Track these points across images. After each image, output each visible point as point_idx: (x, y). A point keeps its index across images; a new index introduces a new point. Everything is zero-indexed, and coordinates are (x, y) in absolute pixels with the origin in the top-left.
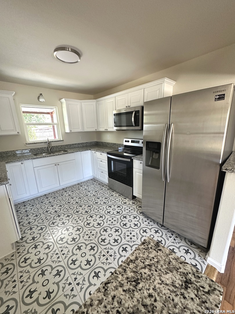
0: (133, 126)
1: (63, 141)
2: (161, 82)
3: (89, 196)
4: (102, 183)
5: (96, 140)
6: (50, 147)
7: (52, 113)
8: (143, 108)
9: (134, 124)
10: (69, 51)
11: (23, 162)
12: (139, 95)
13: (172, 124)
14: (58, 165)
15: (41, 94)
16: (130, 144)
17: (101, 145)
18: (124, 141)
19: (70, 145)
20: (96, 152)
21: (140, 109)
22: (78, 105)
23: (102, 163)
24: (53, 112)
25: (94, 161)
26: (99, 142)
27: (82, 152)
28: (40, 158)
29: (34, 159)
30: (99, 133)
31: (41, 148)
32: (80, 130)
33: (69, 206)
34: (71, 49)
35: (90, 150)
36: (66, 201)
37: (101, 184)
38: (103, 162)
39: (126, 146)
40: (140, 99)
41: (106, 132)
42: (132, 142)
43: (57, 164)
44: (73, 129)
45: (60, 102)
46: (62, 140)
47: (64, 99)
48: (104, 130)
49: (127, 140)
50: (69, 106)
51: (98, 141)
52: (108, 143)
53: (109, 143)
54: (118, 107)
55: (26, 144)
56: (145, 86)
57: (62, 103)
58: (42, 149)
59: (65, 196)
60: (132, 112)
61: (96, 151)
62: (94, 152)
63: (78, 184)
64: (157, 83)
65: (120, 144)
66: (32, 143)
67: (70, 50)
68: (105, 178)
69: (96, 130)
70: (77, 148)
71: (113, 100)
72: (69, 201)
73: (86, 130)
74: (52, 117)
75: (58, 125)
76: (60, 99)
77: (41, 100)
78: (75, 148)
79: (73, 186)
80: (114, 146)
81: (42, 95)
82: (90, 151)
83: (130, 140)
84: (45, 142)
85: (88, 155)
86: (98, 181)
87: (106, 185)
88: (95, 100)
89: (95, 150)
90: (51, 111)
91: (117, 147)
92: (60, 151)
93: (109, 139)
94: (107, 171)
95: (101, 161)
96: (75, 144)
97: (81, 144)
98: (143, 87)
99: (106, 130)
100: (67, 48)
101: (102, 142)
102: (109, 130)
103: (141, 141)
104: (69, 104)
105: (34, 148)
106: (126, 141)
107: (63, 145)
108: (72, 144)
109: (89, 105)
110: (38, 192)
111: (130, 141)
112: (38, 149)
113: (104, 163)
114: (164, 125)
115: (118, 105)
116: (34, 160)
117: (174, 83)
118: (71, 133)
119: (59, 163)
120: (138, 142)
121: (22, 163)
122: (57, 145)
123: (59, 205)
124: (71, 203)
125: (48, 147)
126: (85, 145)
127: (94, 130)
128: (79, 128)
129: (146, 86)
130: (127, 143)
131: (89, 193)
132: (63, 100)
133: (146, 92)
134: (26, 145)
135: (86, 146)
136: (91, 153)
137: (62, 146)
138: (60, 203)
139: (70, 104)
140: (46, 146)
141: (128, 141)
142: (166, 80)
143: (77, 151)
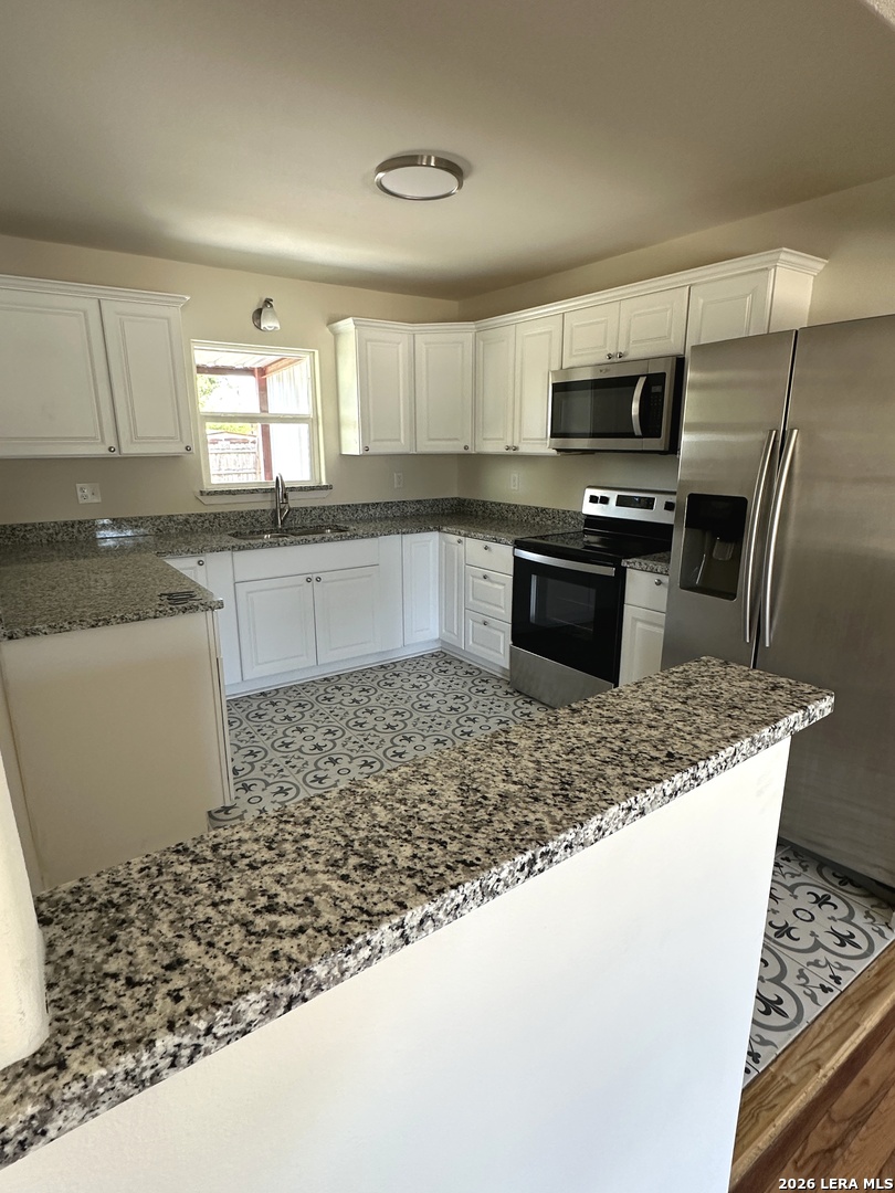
0: (631, 435)
1: (329, 491)
2: (766, 262)
3: (367, 726)
4: (478, 669)
5: (454, 493)
6: (282, 510)
7: (263, 371)
8: (680, 363)
9: (637, 429)
10: (428, 165)
11: (202, 558)
12: (667, 310)
13: (796, 431)
14: (318, 579)
15: (268, 302)
16: (611, 511)
17: (480, 513)
18: (587, 498)
19: (355, 507)
20: (462, 538)
21: (668, 370)
22: (400, 346)
23: (489, 584)
24: (270, 369)
25: (452, 575)
26: (471, 503)
27: (408, 538)
28: (258, 548)
29: (239, 549)
30: (473, 463)
31: (249, 513)
32: (402, 446)
33: (286, 757)
34: (437, 160)
35: (439, 530)
36: (275, 738)
37: (478, 675)
38: (491, 581)
39: (592, 521)
40: (670, 329)
41: (513, 458)
42: (621, 502)
43: (315, 576)
44: (375, 441)
45: (332, 331)
46: (324, 483)
47: (350, 320)
48: (502, 450)
49: (598, 493)
50: (369, 347)
51: (462, 496)
52: (509, 505)
53: (516, 506)
54: (571, 355)
55: (202, 493)
56: (697, 278)
57: (336, 335)
58: (252, 514)
59: (271, 720)
60: (632, 381)
61: (465, 536)
62: (455, 538)
63: (382, 666)
64: (748, 266)
65: (564, 512)
66: (222, 493)
67: (433, 164)
68: (495, 647)
69: (466, 447)
70: (380, 519)
71: (554, 326)
72: (287, 740)
73: (426, 446)
74: (263, 389)
75: (315, 422)
76: (332, 320)
77: (268, 323)
78: (371, 519)
79: (363, 672)
80: (538, 519)
81: (272, 306)
82: (436, 534)
83: (613, 496)
84: (266, 491)
85: (426, 548)
86: (461, 662)
87: (499, 680)
88: (471, 325)
89: (463, 532)
90: (261, 365)
91: (549, 522)
92: (318, 530)
93: (514, 488)
94: (509, 618)
95: (485, 577)
96: (373, 504)
97: (397, 504)
98: (689, 280)
99: (511, 452)
100: (422, 157)
101: (484, 503)
102: (525, 449)
103: (660, 501)
104: (367, 341)
105: (227, 509)
106: (593, 499)
107: (329, 507)
108: (364, 505)
109: (445, 342)
110: (239, 680)
111: (613, 502)
112: (241, 515)
113: (496, 586)
114: (761, 436)
115: (571, 349)
116: (239, 556)
117: (819, 265)
118: (366, 457)
119: (319, 575)
120: (648, 504)
121: (200, 563)
122: (308, 505)
123: (246, 751)
124: (293, 747)
125: (275, 511)
126: (410, 510)
127: (456, 447)
128: (399, 440)
129: (699, 277)
130: (599, 505)
131: (371, 718)
132: (347, 325)
133: (698, 302)
134: (200, 498)
135: (417, 516)
136: (440, 544)
137: (323, 508)
138: (248, 744)
139: (370, 340)
140: (268, 506)
141: (605, 500)
142: (786, 255)
143: (390, 533)
